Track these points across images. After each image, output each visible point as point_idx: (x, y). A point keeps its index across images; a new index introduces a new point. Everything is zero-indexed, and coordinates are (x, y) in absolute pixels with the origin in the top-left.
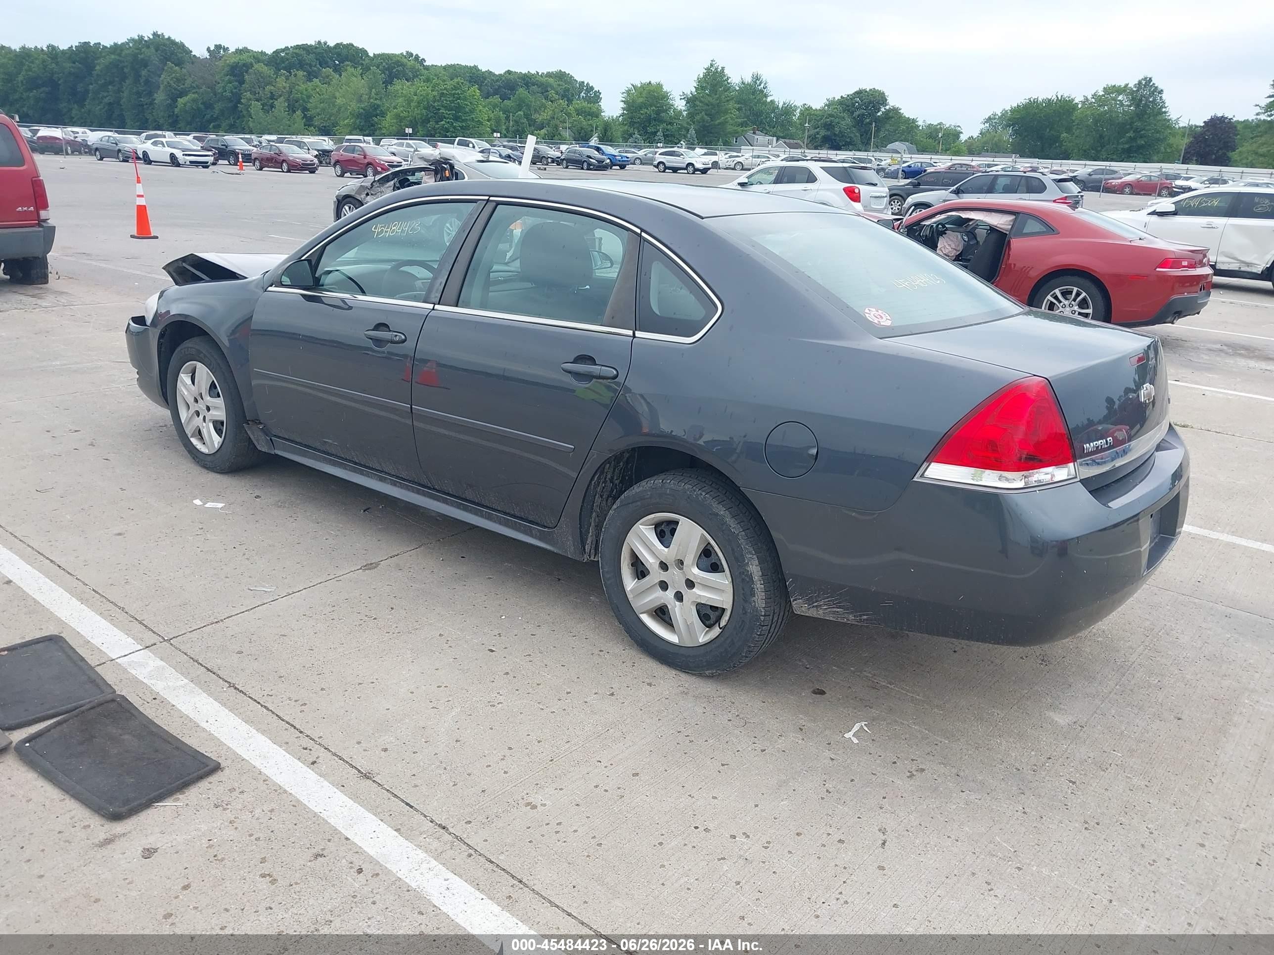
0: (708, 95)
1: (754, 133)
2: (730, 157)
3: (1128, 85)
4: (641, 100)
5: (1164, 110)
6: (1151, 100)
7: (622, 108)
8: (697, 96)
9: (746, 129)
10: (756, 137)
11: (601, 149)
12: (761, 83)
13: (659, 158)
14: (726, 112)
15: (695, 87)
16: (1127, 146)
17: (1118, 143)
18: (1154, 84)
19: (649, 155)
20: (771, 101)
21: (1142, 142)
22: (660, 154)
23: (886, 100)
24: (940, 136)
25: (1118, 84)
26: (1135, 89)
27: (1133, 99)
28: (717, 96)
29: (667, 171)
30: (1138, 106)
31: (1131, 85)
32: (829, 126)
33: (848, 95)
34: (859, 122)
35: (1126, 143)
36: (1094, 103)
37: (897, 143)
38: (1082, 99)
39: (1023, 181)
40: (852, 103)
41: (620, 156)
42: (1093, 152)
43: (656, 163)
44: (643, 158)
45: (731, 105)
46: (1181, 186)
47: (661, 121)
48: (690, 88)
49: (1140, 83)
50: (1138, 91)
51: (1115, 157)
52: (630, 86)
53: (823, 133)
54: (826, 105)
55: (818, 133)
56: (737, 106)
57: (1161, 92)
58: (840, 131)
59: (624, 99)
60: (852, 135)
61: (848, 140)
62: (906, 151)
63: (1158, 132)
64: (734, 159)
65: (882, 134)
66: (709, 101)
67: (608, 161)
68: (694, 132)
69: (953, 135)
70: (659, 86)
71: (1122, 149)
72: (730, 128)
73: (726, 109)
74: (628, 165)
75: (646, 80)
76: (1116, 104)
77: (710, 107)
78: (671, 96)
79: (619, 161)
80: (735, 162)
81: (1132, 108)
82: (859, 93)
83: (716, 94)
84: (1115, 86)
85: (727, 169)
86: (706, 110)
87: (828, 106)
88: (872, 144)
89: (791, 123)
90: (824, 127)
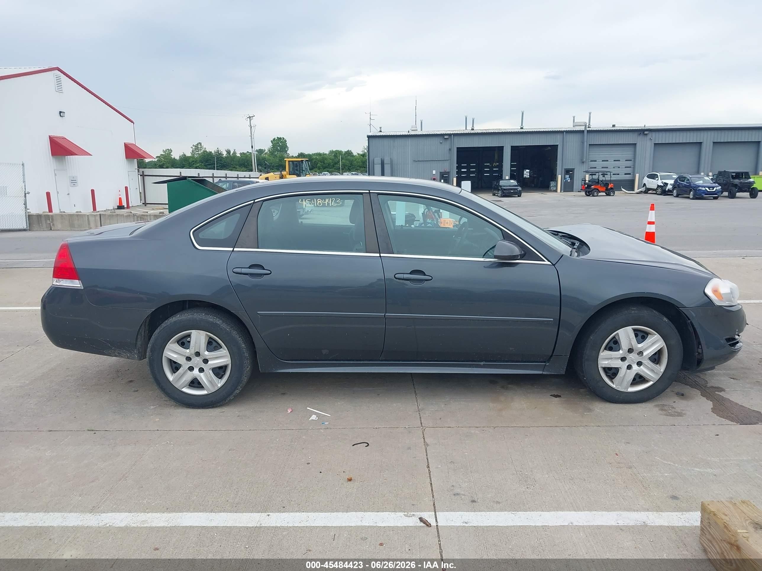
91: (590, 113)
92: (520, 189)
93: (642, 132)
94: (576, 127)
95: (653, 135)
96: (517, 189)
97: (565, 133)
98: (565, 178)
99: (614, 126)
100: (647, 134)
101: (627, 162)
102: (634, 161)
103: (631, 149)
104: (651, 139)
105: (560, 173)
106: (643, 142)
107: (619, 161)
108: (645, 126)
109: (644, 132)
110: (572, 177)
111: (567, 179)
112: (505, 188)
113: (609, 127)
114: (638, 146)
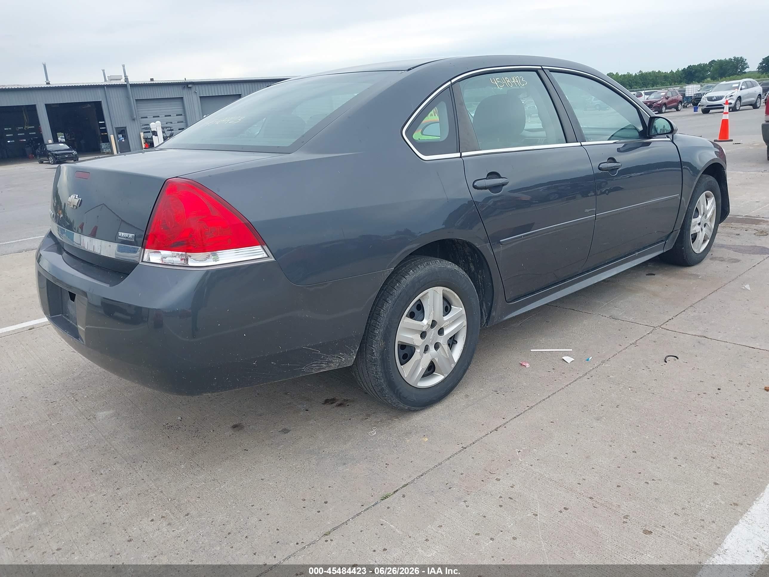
91: (124, 66)
92: (75, 152)
93: (186, 85)
94: (112, 81)
95: (197, 88)
96: (72, 153)
97: (105, 87)
98: (118, 138)
99: (152, 80)
100: (190, 87)
101: (178, 117)
102: (185, 116)
103: (179, 103)
104: (195, 92)
105: (112, 132)
106: (189, 96)
107: (170, 116)
108: (185, 80)
109: (188, 86)
110: (125, 136)
111: (121, 139)
112: (56, 152)
113: (148, 81)
114: (184, 99)
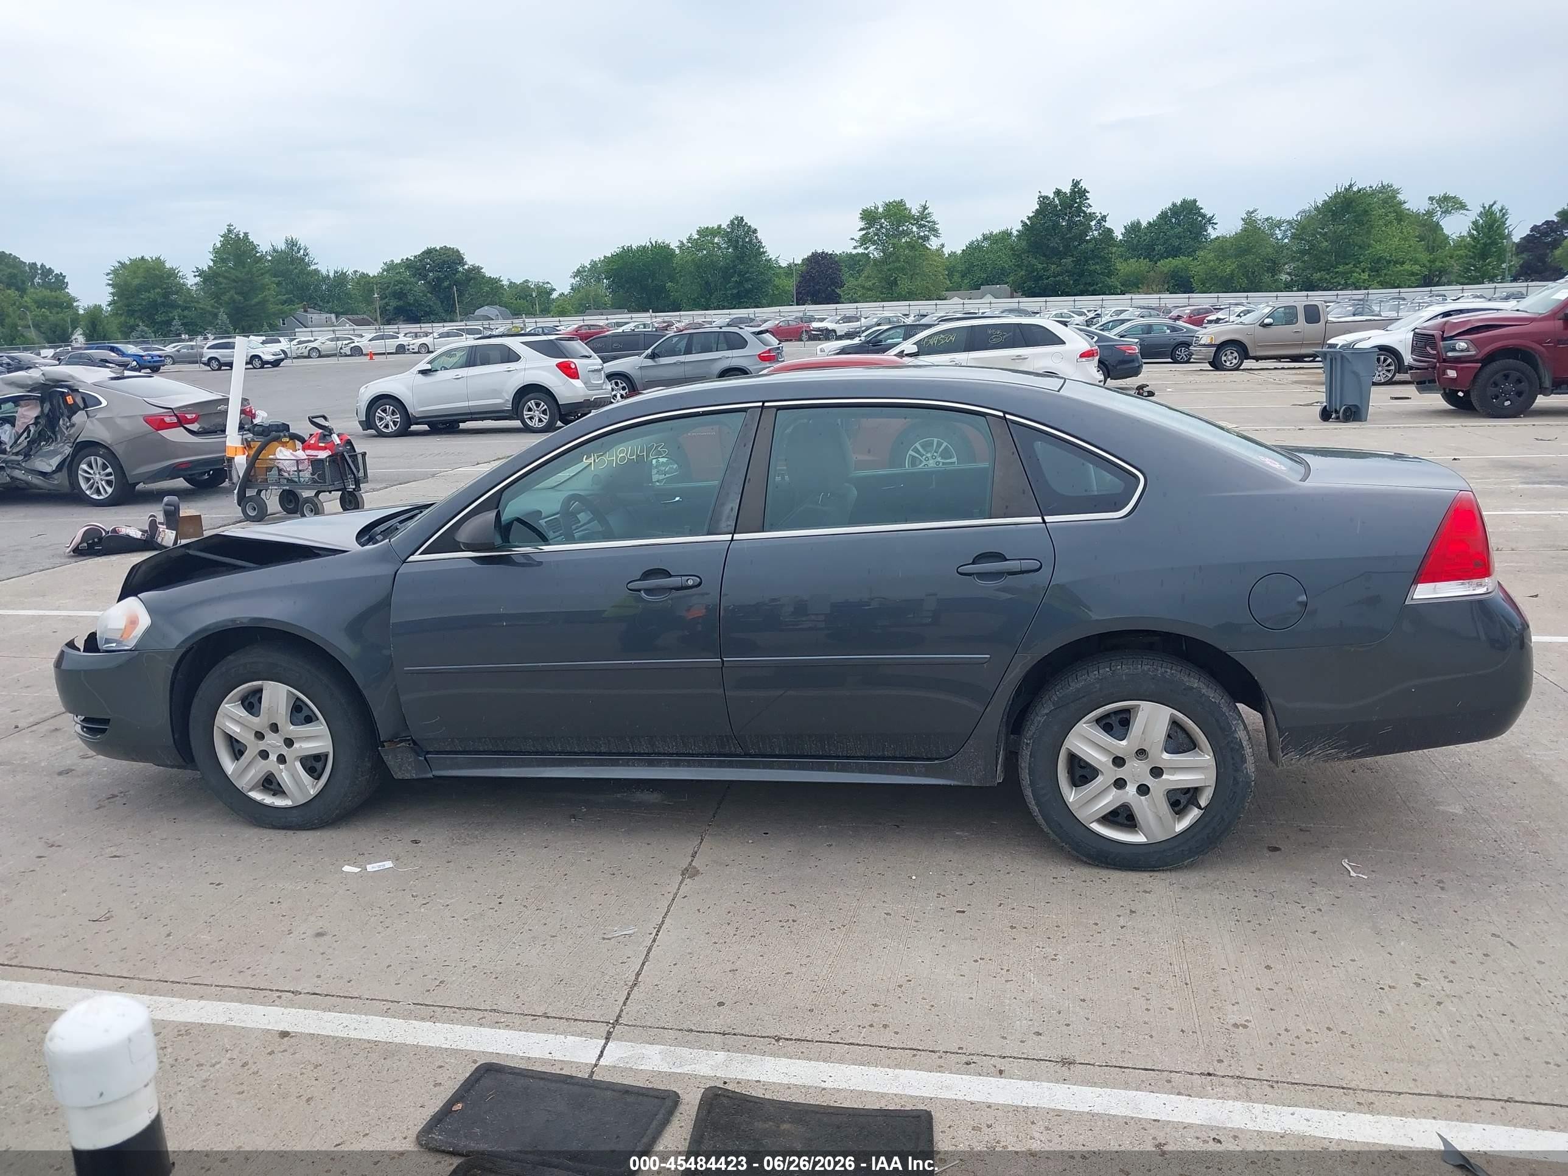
0: (232, 268)
1: (306, 311)
2: (300, 343)
3: (720, 226)
4: (136, 282)
5: (762, 250)
6: (747, 240)
7: (111, 293)
8: (218, 271)
9: (294, 307)
10: (309, 316)
11: (120, 350)
12: (299, 249)
13: (209, 353)
14: (263, 288)
15: (212, 260)
16: (735, 291)
17: (726, 290)
18: (746, 223)
19: (183, 350)
20: (315, 270)
21: (748, 286)
22: (208, 348)
23: (463, 259)
24: (534, 296)
25: (710, 226)
26: (729, 230)
27: (730, 240)
28: (247, 269)
29: (223, 368)
30: (736, 248)
31: (724, 226)
32: (400, 295)
33: (415, 257)
34: (436, 287)
35: (733, 288)
36: (691, 247)
37: (486, 308)
38: (678, 244)
39: (722, 336)
40: (423, 265)
41: (149, 355)
42: (703, 300)
43: (205, 359)
44: (175, 355)
45: (267, 279)
46: (819, 328)
47: (174, 306)
48: (206, 262)
49: (732, 222)
50: (732, 232)
51: (726, 304)
52: (117, 265)
53: (394, 303)
54: (384, 270)
55: (387, 304)
56: (276, 280)
57: (755, 231)
58: (415, 300)
59: (111, 282)
60: (431, 303)
61: (427, 309)
62: (500, 317)
63: (762, 273)
64: (306, 345)
65: (467, 298)
66: (236, 277)
67: (135, 363)
68: (226, 316)
69: (544, 292)
70: (159, 262)
71: (731, 294)
72: (272, 308)
73: (262, 284)
74: (163, 366)
75: (136, 255)
76: (714, 247)
77: (240, 283)
78: (180, 274)
79: (150, 362)
80: (308, 349)
81: (730, 250)
82: (429, 252)
83: (244, 267)
84: (707, 228)
85: (298, 357)
86: (236, 288)
87: (388, 270)
88: (458, 311)
89: (348, 295)
90: (394, 296)
